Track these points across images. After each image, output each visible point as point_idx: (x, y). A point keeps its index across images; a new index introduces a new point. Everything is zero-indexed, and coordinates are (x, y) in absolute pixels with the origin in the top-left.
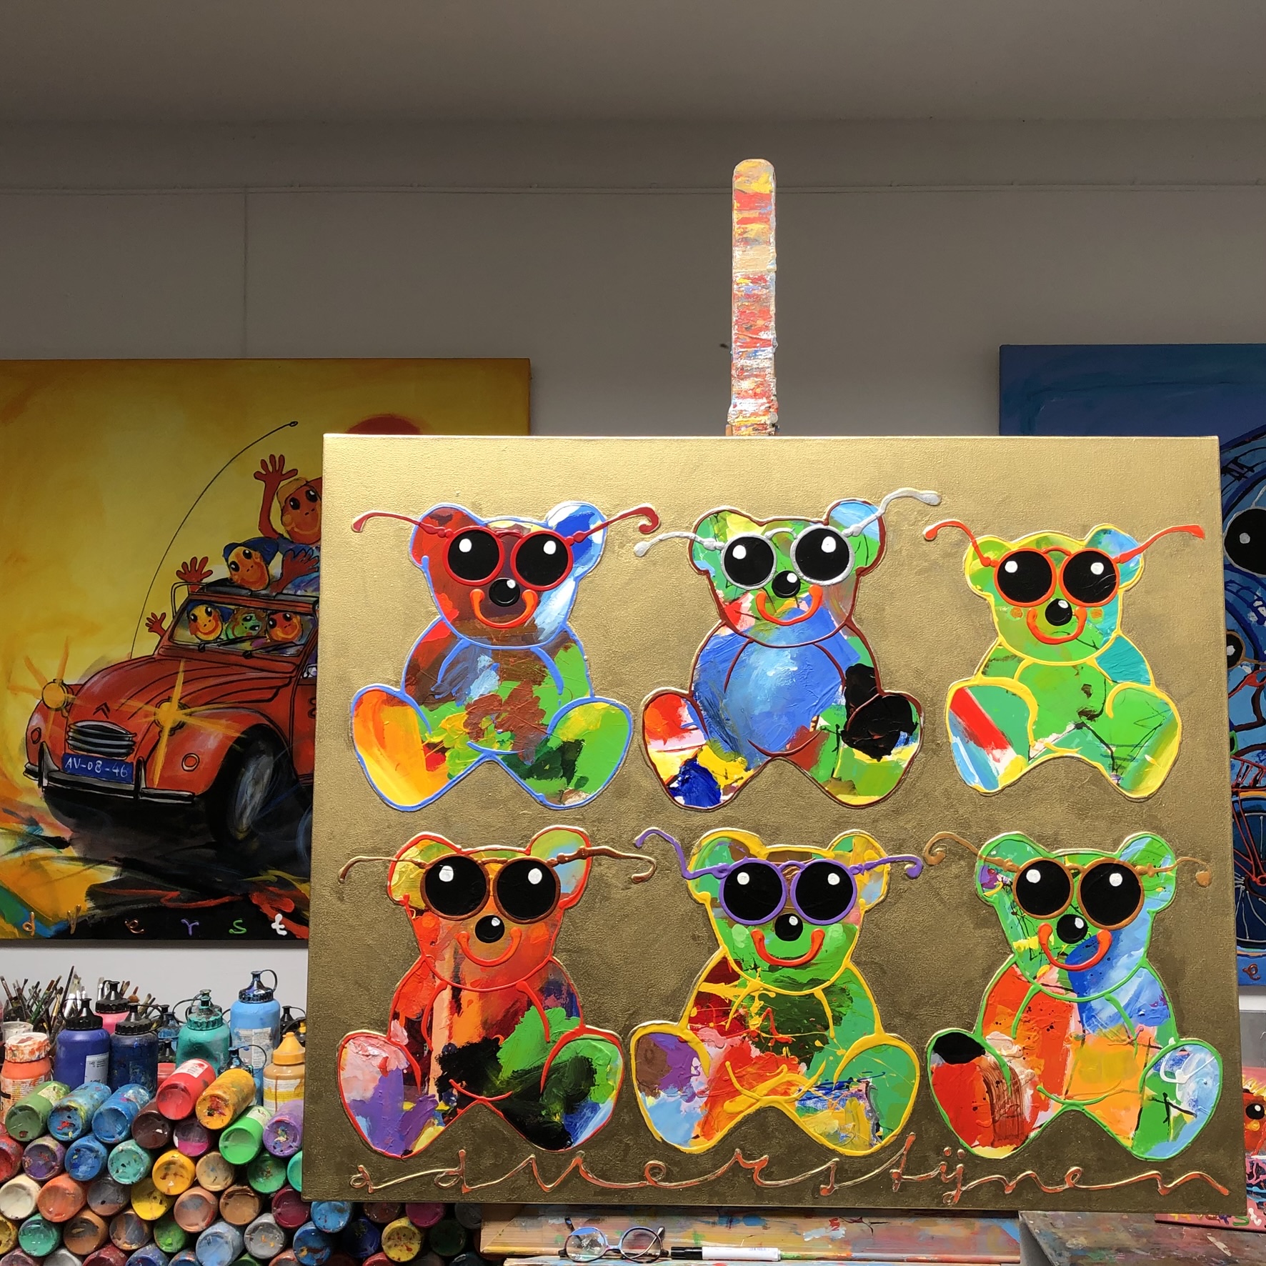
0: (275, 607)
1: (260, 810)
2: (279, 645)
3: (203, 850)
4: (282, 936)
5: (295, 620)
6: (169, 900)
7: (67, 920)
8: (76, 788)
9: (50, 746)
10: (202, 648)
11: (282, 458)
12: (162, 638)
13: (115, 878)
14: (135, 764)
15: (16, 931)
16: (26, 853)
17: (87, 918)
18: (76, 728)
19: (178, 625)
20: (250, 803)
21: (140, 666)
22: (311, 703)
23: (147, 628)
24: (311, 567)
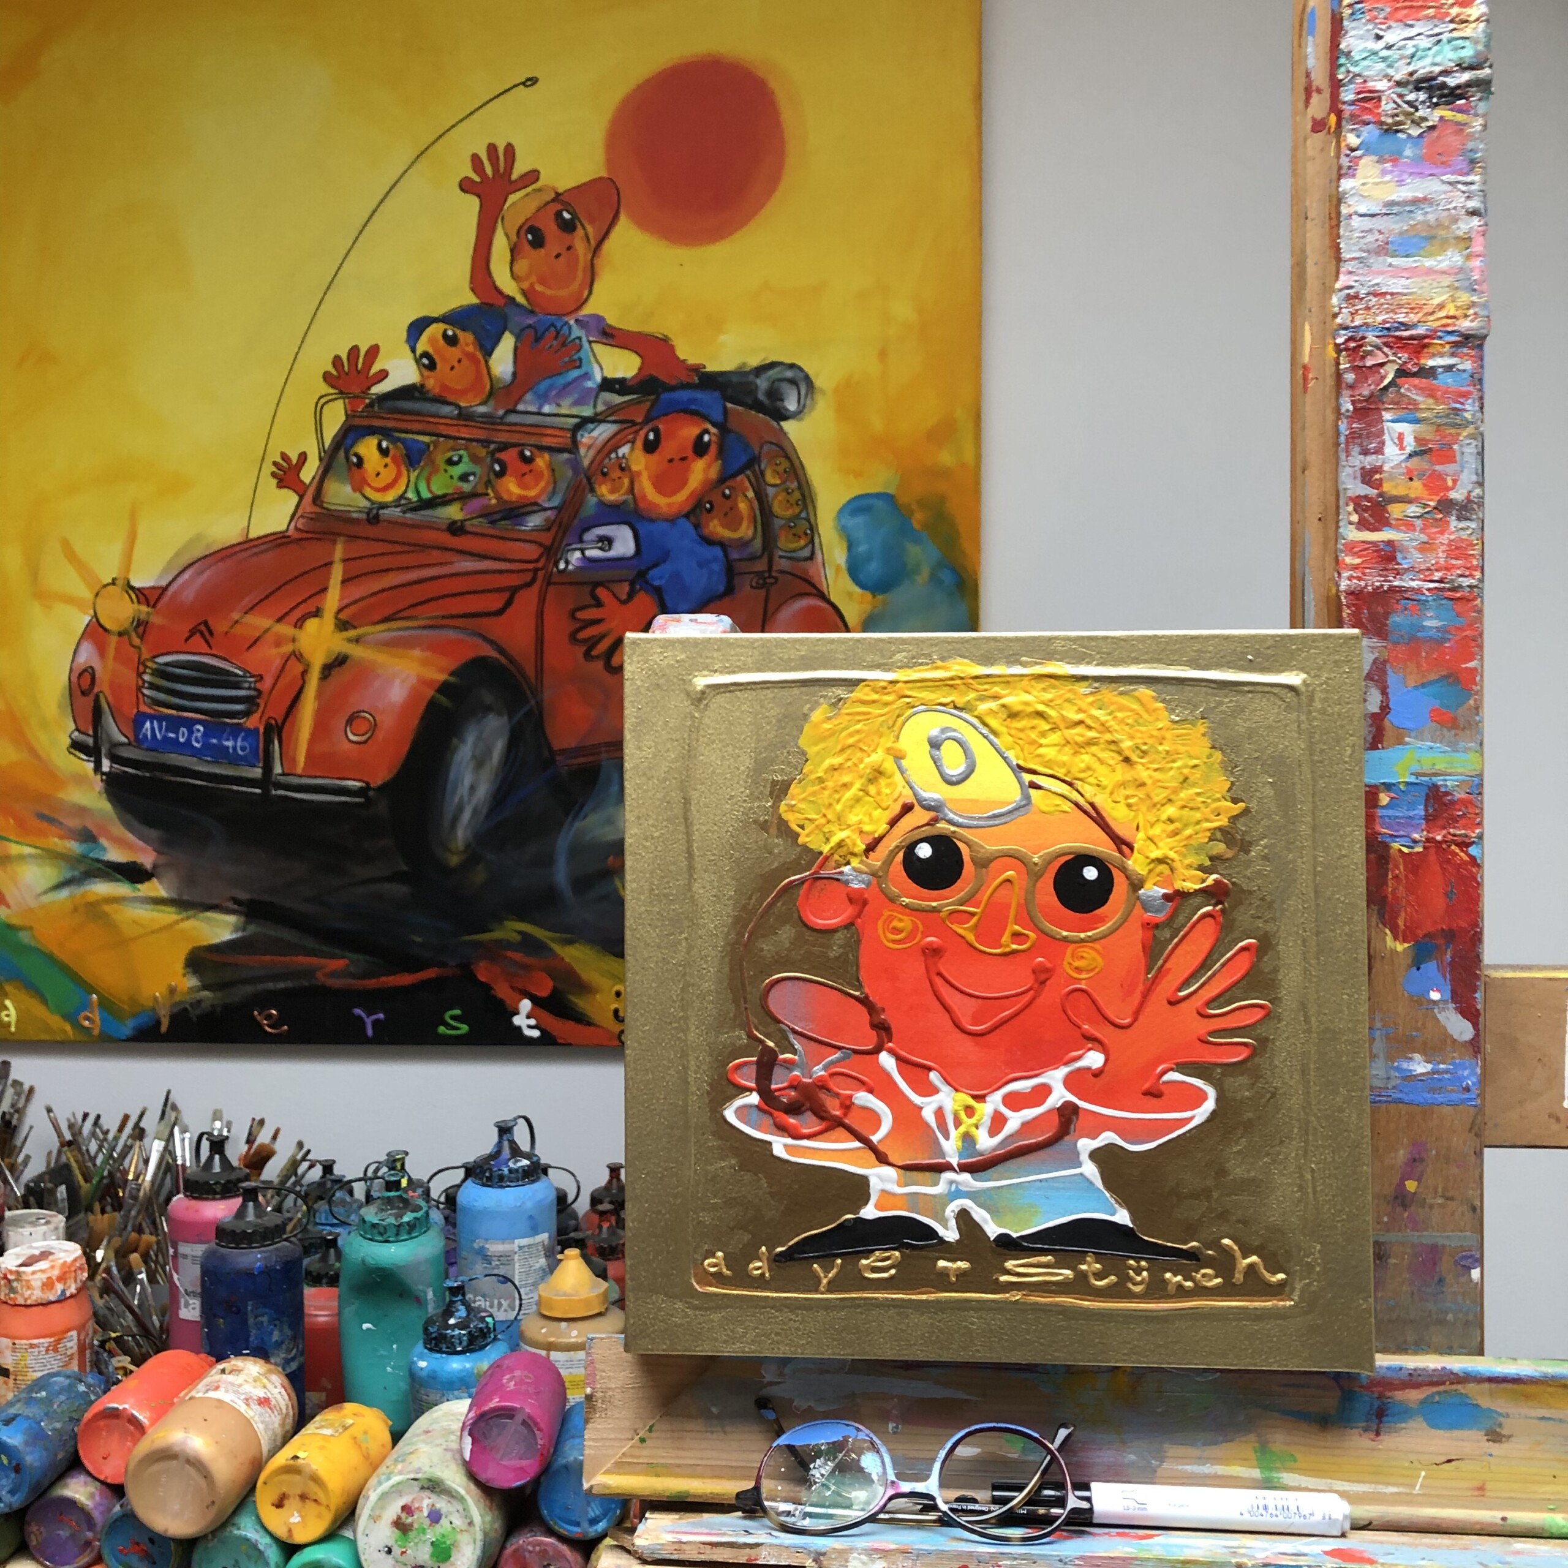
0: (503, 437)
1: (488, 816)
2: (512, 510)
3: (387, 886)
4: (531, 1041)
5: (542, 462)
6: (332, 974)
7: (154, 1009)
8: (158, 774)
9: (110, 699)
10: (373, 517)
11: (510, 150)
12: (301, 497)
13: (234, 936)
14: (262, 730)
15: (68, 1027)
16: (78, 891)
17: (188, 1006)
18: (155, 666)
19: (329, 475)
20: (470, 801)
21: (262, 552)
22: (574, 618)
23: (274, 482)
24: (567, 359)
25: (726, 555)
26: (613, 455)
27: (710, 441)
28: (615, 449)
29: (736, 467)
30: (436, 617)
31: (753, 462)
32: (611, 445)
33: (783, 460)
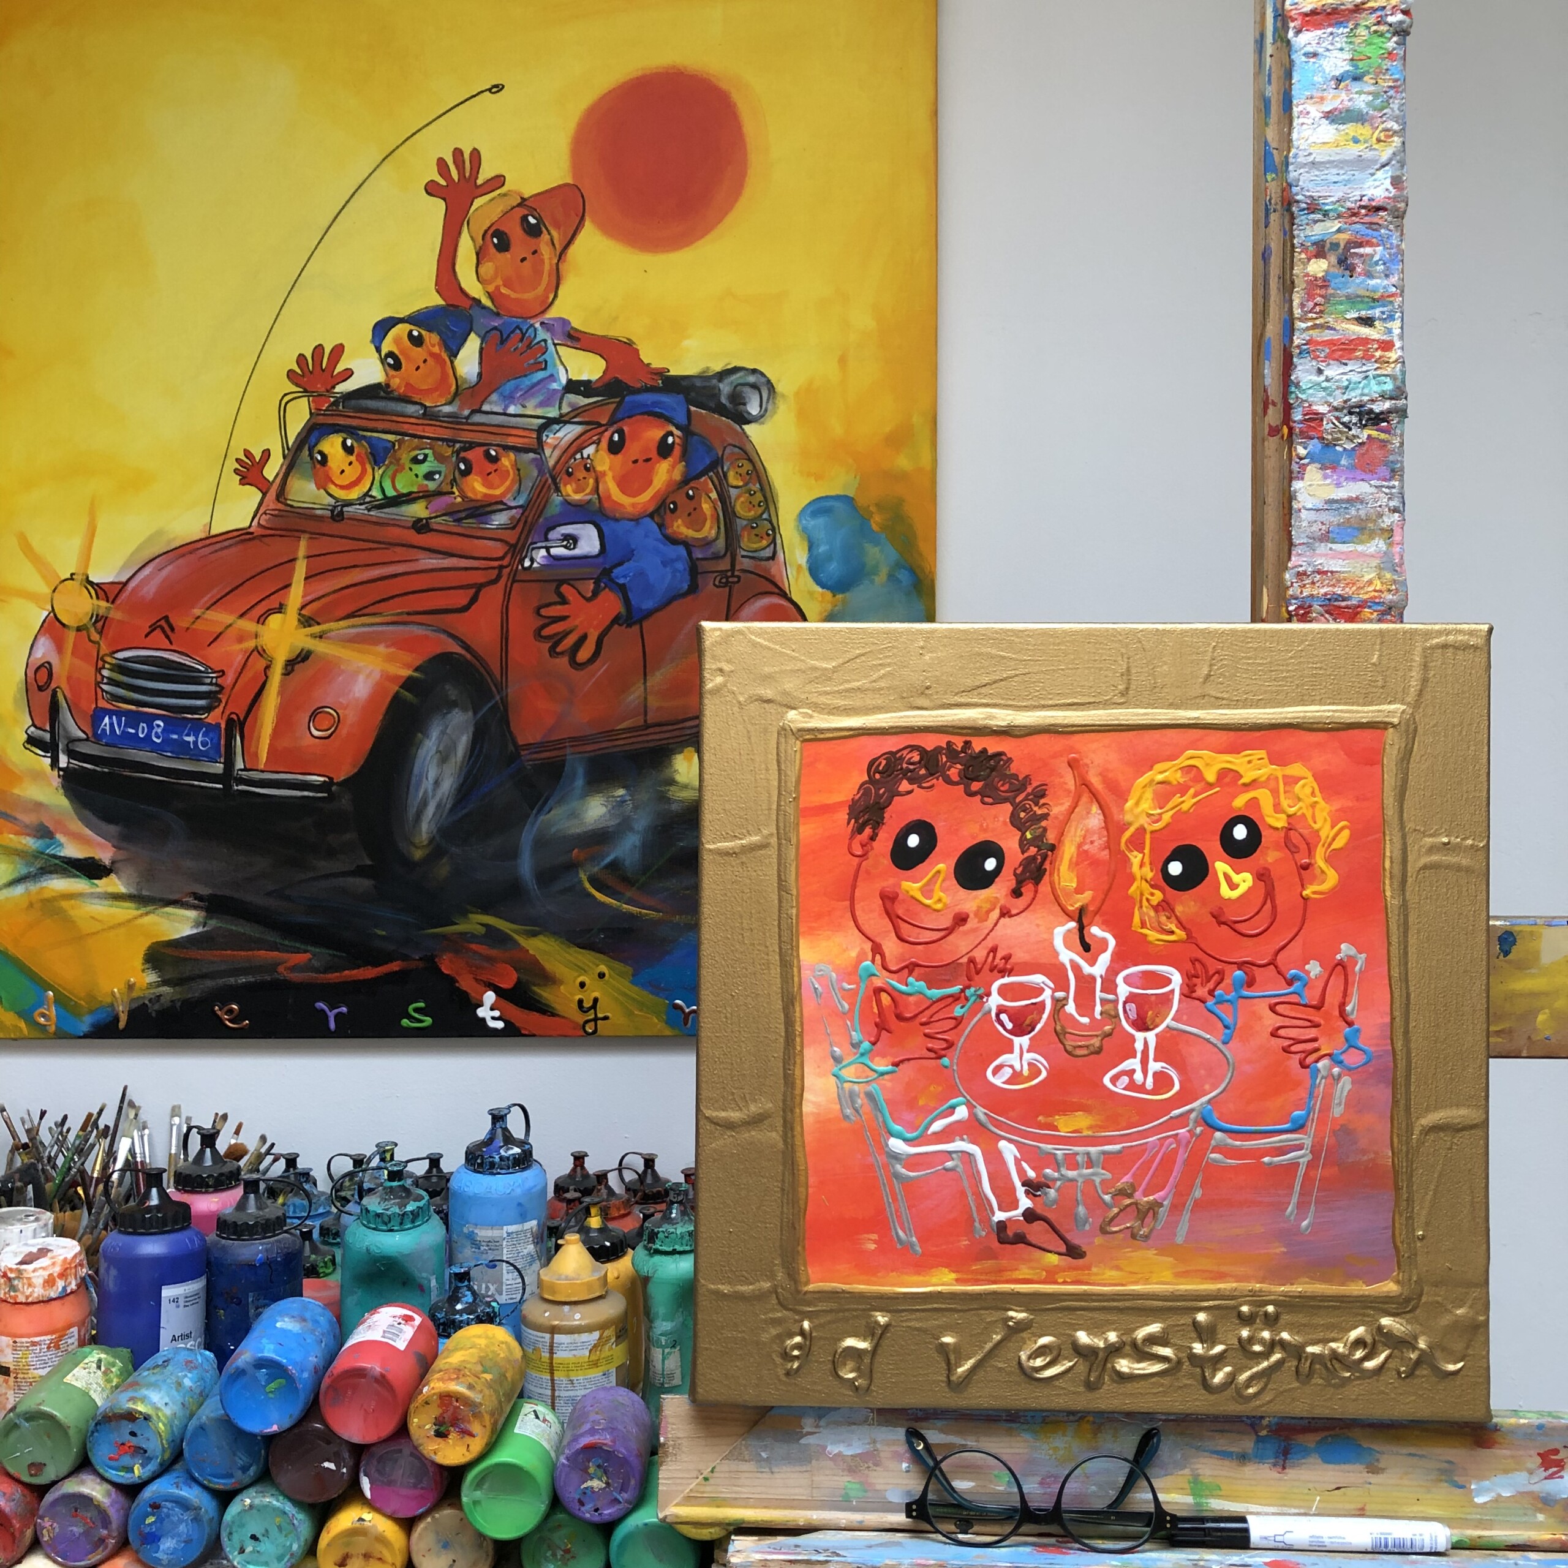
0: (469, 437)
1: (451, 810)
2: (477, 508)
3: (351, 880)
4: (496, 1030)
5: (506, 462)
6: (292, 969)
7: (112, 1005)
8: (118, 770)
9: (68, 695)
10: (337, 513)
11: (476, 154)
12: (264, 494)
13: (195, 931)
14: (223, 726)
15: (22, 1025)
16: (33, 887)
17: (147, 1002)
18: (114, 661)
19: (294, 470)
20: (434, 796)
21: (226, 547)
22: (538, 613)
23: (239, 478)
24: (532, 361)
25: (690, 553)
26: (578, 456)
27: (673, 442)
28: (580, 450)
29: (701, 468)
30: (401, 614)
31: (716, 464)
32: (577, 446)
33: (745, 462)
